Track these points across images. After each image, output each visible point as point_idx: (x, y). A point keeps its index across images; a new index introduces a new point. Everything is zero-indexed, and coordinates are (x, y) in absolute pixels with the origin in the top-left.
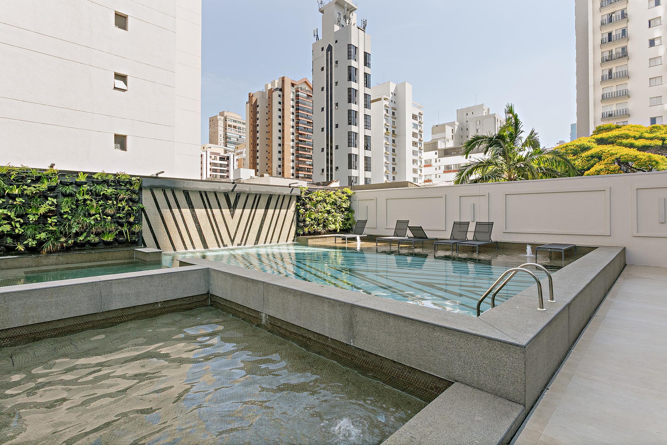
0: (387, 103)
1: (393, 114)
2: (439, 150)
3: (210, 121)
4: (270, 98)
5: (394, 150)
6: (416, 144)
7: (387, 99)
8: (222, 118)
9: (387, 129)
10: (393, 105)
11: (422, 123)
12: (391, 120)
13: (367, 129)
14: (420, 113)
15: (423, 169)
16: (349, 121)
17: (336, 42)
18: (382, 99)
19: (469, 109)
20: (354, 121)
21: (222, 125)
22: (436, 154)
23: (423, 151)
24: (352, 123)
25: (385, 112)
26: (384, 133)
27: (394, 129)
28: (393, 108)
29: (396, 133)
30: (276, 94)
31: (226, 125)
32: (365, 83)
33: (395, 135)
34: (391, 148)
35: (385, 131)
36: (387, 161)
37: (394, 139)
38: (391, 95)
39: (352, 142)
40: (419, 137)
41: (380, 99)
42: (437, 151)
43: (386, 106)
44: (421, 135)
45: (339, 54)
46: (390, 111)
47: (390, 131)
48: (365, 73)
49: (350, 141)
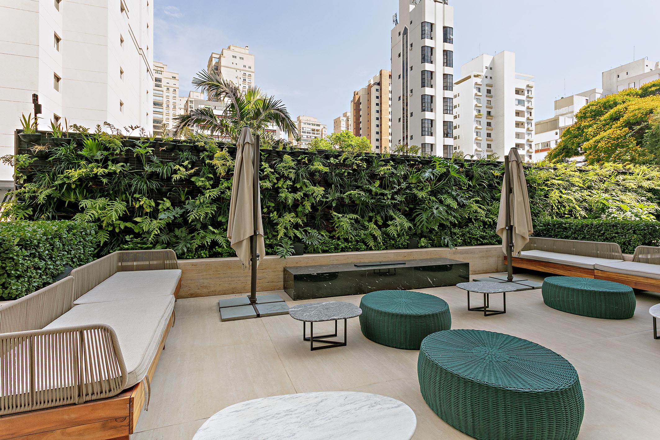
0: (479, 80)
1: (489, 91)
2: (561, 129)
3: (335, 123)
4: (369, 93)
5: (489, 135)
6: (522, 124)
7: (480, 75)
8: (345, 119)
9: (479, 111)
10: (488, 81)
11: (532, 98)
12: (484, 99)
13: (447, 113)
14: (528, 86)
15: (533, 155)
16: (422, 107)
17: (411, 23)
18: (472, 76)
19: (621, 68)
20: (429, 106)
21: (345, 126)
22: (557, 134)
23: (533, 133)
24: (426, 109)
25: (475, 91)
26: (474, 116)
27: (489, 110)
28: (487, 85)
29: (492, 114)
30: (373, 89)
31: (348, 124)
32: (446, 62)
33: (491, 116)
34: (484, 132)
35: (475, 113)
36: (478, 148)
37: (489, 121)
38: (485, 70)
39: (426, 130)
40: (527, 115)
41: (469, 77)
42: (558, 131)
43: (476, 84)
44: (531, 113)
45: (414, 36)
46: (484, 89)
47: (484, 112)
48: (444, 51)
49: (424, 130)
